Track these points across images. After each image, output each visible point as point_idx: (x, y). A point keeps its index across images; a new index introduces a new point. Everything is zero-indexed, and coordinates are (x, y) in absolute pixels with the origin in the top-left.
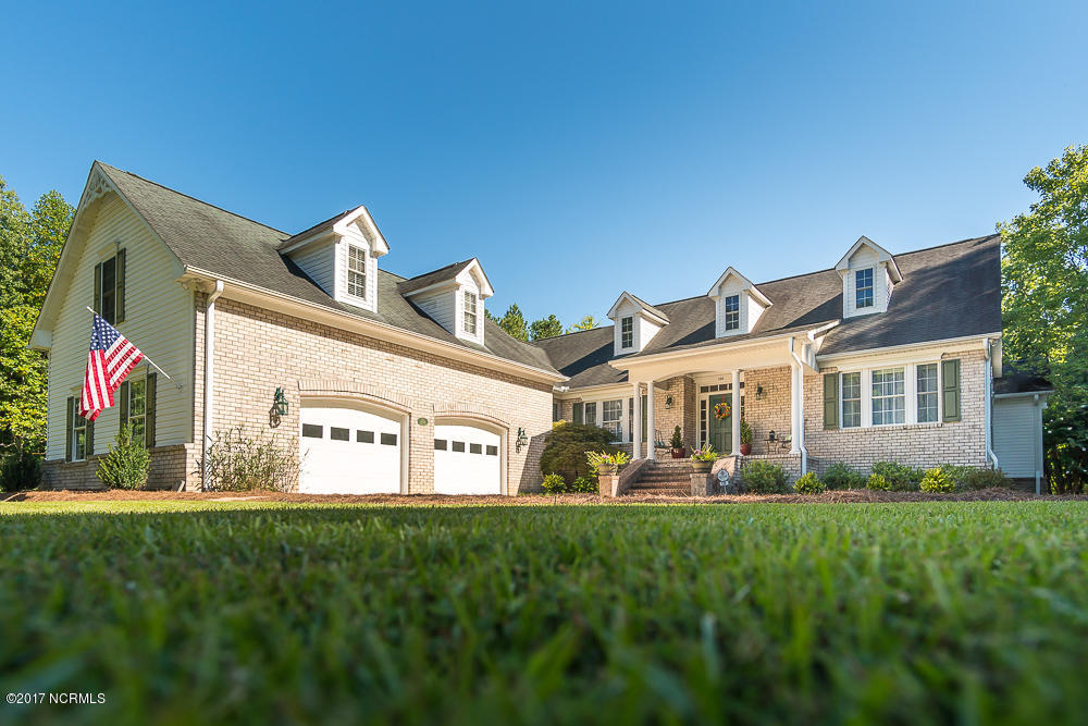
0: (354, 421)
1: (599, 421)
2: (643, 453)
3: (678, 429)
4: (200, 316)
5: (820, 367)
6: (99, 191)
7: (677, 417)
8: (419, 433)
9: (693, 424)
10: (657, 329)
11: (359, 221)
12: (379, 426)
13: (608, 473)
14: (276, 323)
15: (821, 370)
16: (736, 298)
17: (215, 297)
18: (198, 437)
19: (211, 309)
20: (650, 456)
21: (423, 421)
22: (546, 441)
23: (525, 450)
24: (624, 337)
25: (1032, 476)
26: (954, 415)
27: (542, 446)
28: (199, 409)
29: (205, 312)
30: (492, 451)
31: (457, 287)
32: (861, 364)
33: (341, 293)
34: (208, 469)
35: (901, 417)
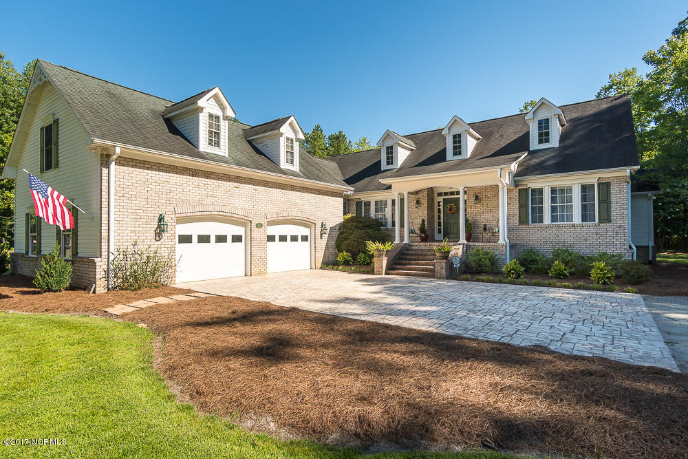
0: (213, 229)
1: (372, 213)
2: (402, 239)
3: (423, 221)
4: (105, 171)
5: (516, 184)
6: (40, 80)
7: (423, 213)
8: (257, 233)
9: (433, 217)
10: (408, 153)
11: (215, 97)
12: (230, 230)
13: (380, 256)
14: (159, 170)
15: (516, 186)
16: (459, 136)
17: (114, 157)
18: (104, 253)
19: (113, 166)
20: (406, 241)
21: (259, 226)
22: (339, 229)
23: (326, 237)
24: (388, 158)
25: (646, 244)
26: (606, 218)
27: (336, 232)
28: (104, 234)
29: (108, 167)
30: (305, 238)
31: (281, 135)
32: (545, 183)
33: (204, 146)
34: (112, 274)
35: (570, 218)
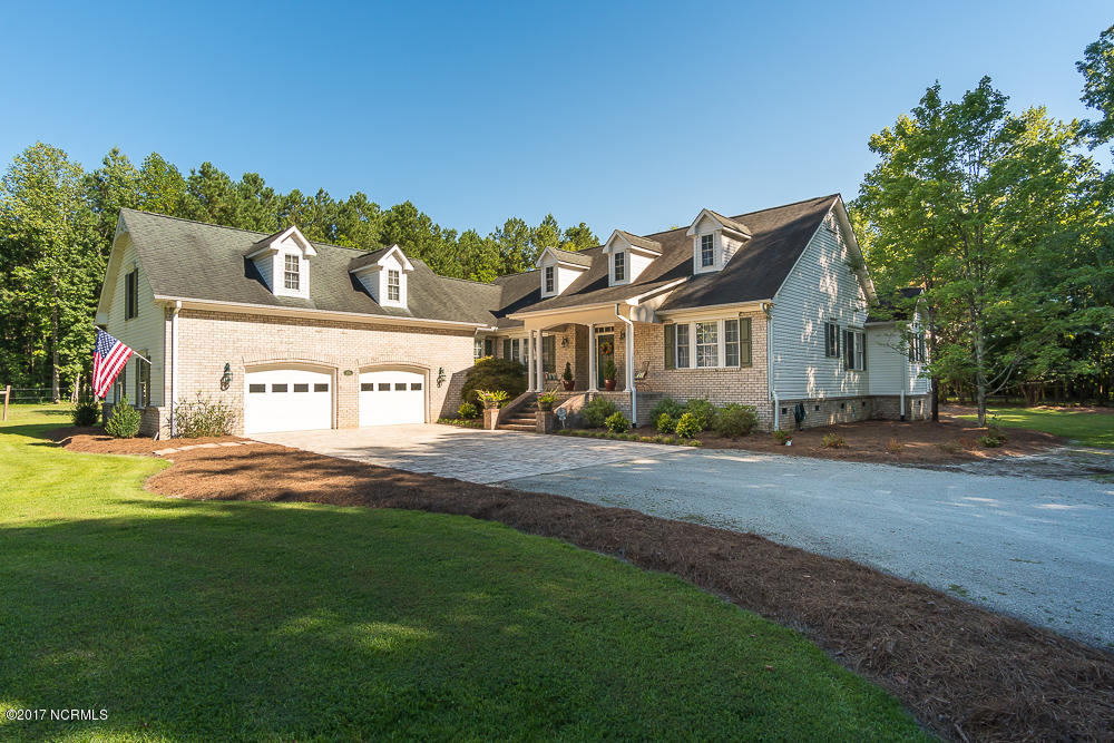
0: (291, 378)
3: (568, 364)
4: (168, 323)
7: (571, 354)
8: (344, 381)
9: (586, 359)
10: (577, 275)
11: (292, 236)
12: (312, 379)
13: (490, 407)
14: (226, 319)
15: (661, 322)
16: (622, 254)
17: (177, 310)
18: (168, 402)
19: (176, 318)
20: (539, 390)
21: (348, 373)
22: (468, 375)
23: (446, 385)
24: (548, 282)
26: (748, 362)
27: (464, 380)
29: (172, 320)
30: (416, 387)
31: (381, 267)
32: (690, 318)
33: (279, 289)
34: (175, 423)
35: (715, 362)
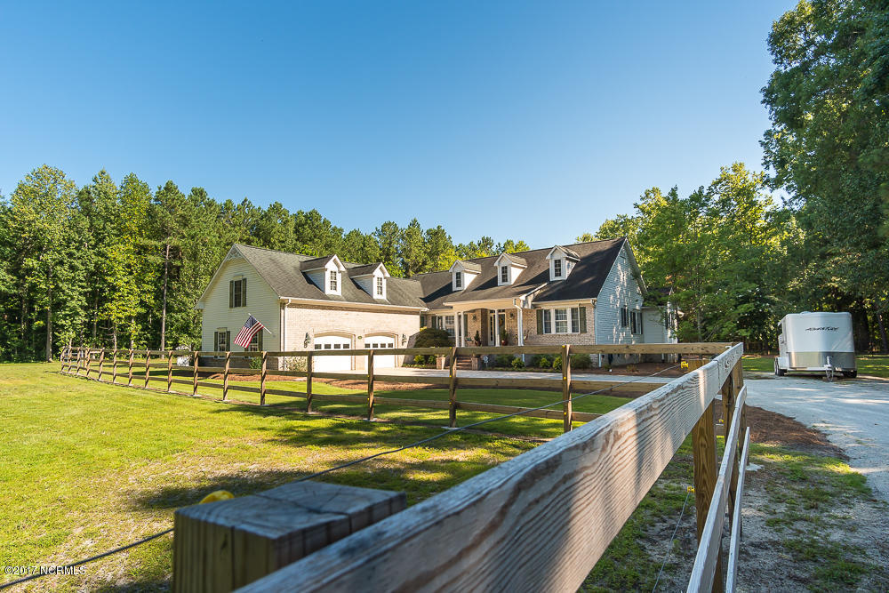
0: (333, 340)
1: (444, 325)
2: (460, 344)
3: (478, 332)
4: (282, 311)
5: (535, 307)
7: (477, 325)
8: (359, 342)
9: (487, 328)
10: (474, 277)
11: (334, 261)
12: (343, 341)
13: (440, 356)
14: (306, 308)
16: (507, 267)
17: (287, 304)
19: (286, 308)
20: (463, 346)
21: (361, 337)
22: (417, 338)
23: (406, 344)
24: (457, 282)
26: (584, 330)
27: (414, 341)
29: (284, 309)
30: (391, 345)
31: (374, 276)
32: (551, 306)
33: (328, 291)
34: (285, 366)
35: (566, 330)
